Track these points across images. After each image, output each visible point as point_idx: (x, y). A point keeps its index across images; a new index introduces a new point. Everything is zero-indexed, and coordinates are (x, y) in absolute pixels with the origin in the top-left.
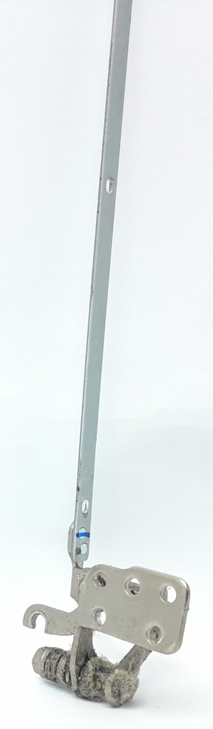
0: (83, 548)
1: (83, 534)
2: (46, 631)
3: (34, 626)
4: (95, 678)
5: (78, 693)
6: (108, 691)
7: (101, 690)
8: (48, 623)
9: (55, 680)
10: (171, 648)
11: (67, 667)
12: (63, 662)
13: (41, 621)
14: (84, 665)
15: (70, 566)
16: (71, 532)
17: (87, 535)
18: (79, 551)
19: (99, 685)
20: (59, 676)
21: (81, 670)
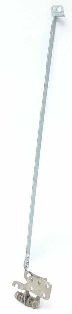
0: (27, 266)
1: (27, 262)
2: (18, 288)
3: (15, 286)
4: (30, 302)
5: (25, 305)
6: (33, 305)
7: (31, 305)
8: (18, 286)
9: (20, 301)
10: (47, 299)
11: (23, 298)
12: (22, 297)
13: (17, 285)
14: (27, 299)
15: (24, 270)
16: (25, 262)
17: (28, 262)
18: (26, 267)
19: (30, 304)
20: (21, 300)
21: (26, 300)
